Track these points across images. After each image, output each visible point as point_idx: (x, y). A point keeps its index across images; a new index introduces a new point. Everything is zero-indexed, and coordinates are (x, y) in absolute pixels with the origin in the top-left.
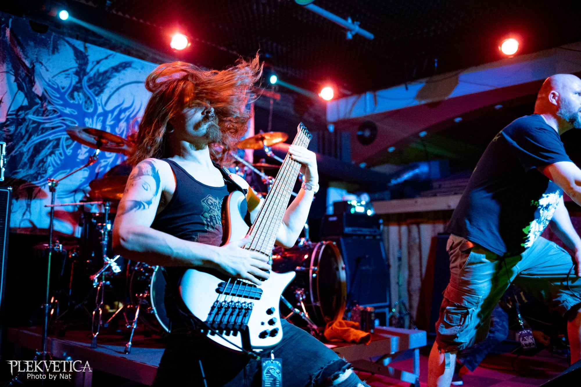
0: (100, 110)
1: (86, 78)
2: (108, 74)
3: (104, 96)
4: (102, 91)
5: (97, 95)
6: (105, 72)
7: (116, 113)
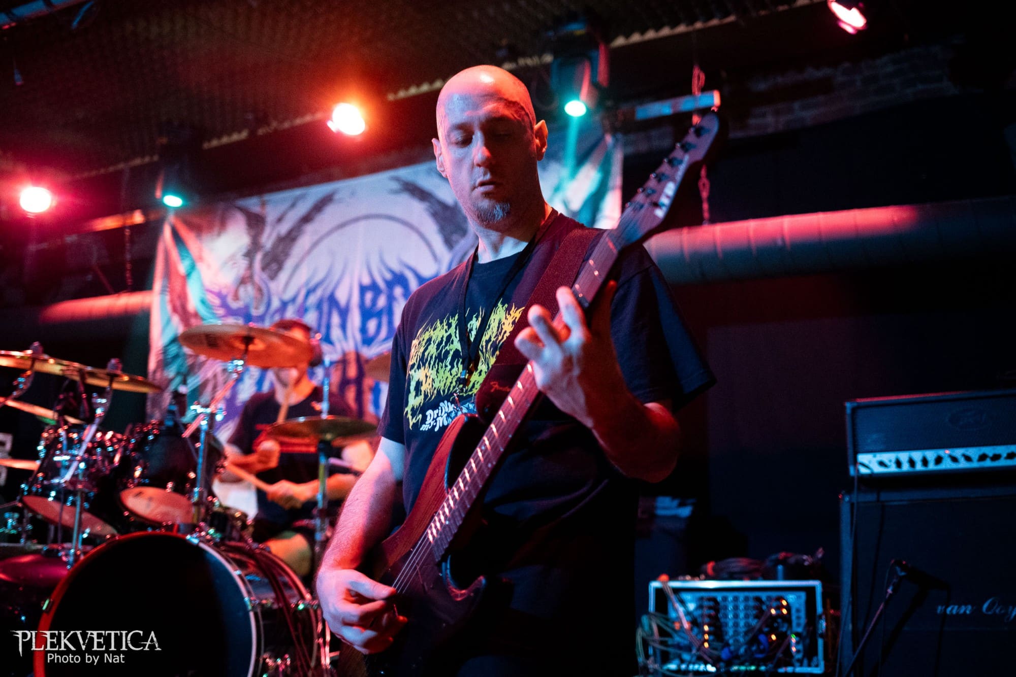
0: (276, 304)
1: (259, 257)
2: (294, 233)
3: (283, 276)
4: (280, 267)
5: (273, 277)
6: (290, 232)
7: (300, 299)
